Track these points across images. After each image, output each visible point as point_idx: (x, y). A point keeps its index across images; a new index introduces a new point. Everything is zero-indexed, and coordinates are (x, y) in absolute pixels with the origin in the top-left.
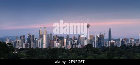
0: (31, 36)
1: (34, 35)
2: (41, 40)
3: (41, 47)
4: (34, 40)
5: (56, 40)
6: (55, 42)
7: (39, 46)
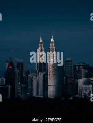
0: (15, 65)
1: (22, 64)
2: (41, 75)
3: (41, 95)
4: (24, 75)
5: (83, 75)
6: (81, 81)
7: (37, 92)
